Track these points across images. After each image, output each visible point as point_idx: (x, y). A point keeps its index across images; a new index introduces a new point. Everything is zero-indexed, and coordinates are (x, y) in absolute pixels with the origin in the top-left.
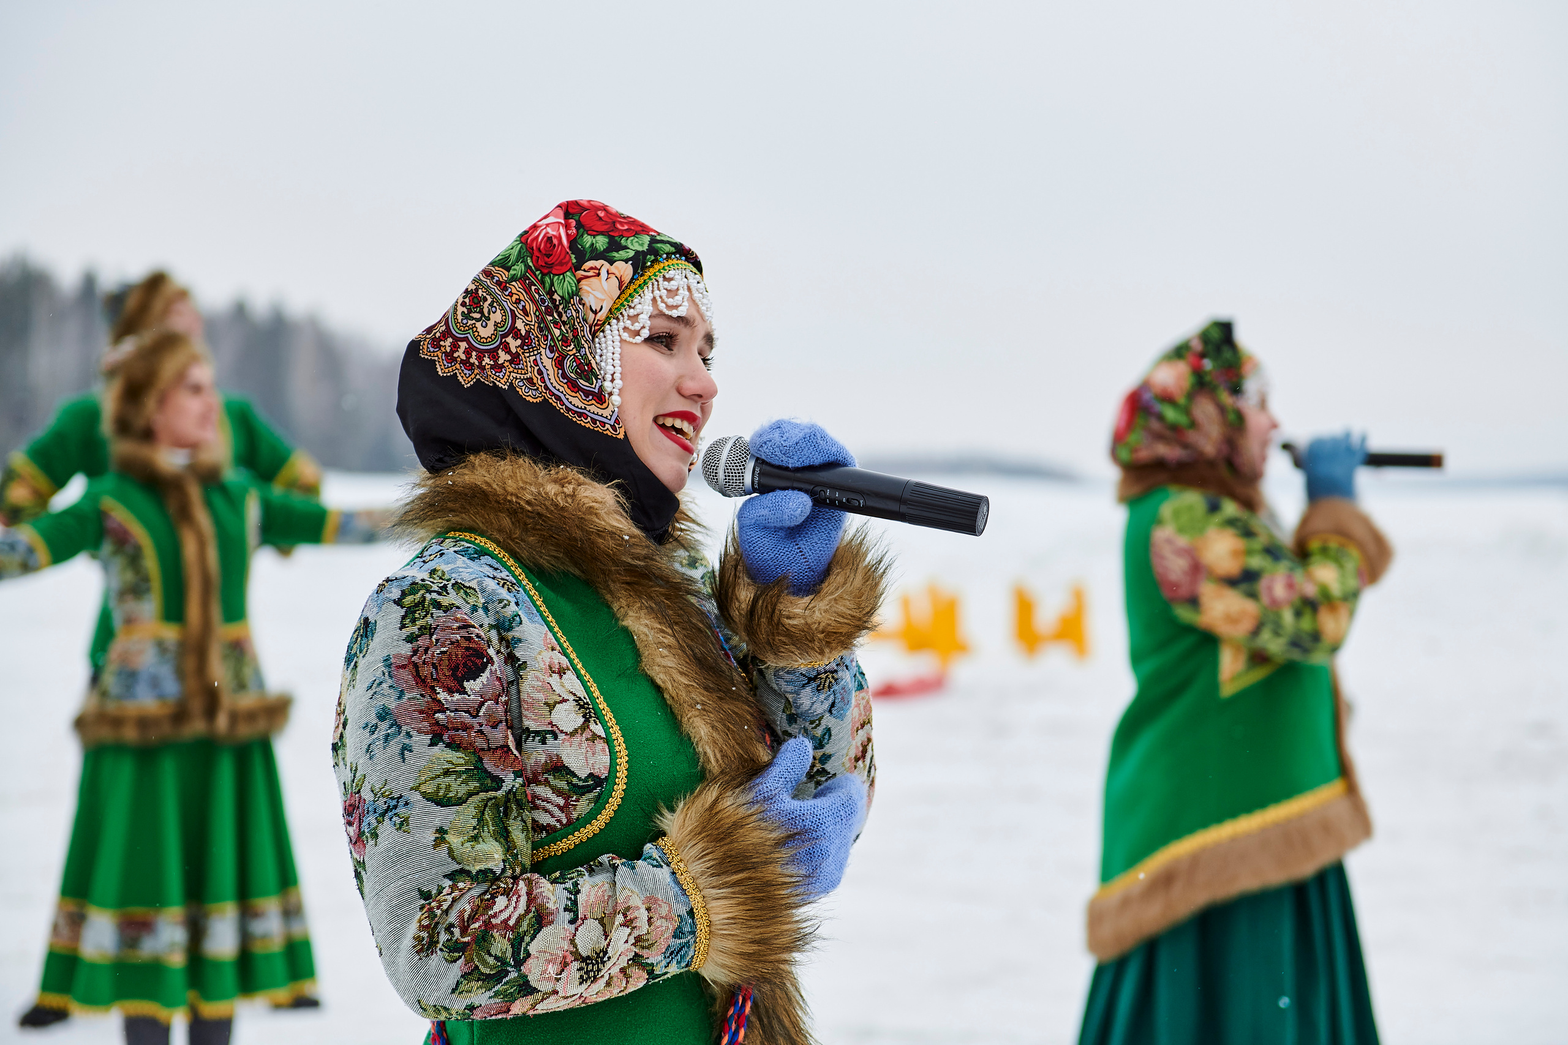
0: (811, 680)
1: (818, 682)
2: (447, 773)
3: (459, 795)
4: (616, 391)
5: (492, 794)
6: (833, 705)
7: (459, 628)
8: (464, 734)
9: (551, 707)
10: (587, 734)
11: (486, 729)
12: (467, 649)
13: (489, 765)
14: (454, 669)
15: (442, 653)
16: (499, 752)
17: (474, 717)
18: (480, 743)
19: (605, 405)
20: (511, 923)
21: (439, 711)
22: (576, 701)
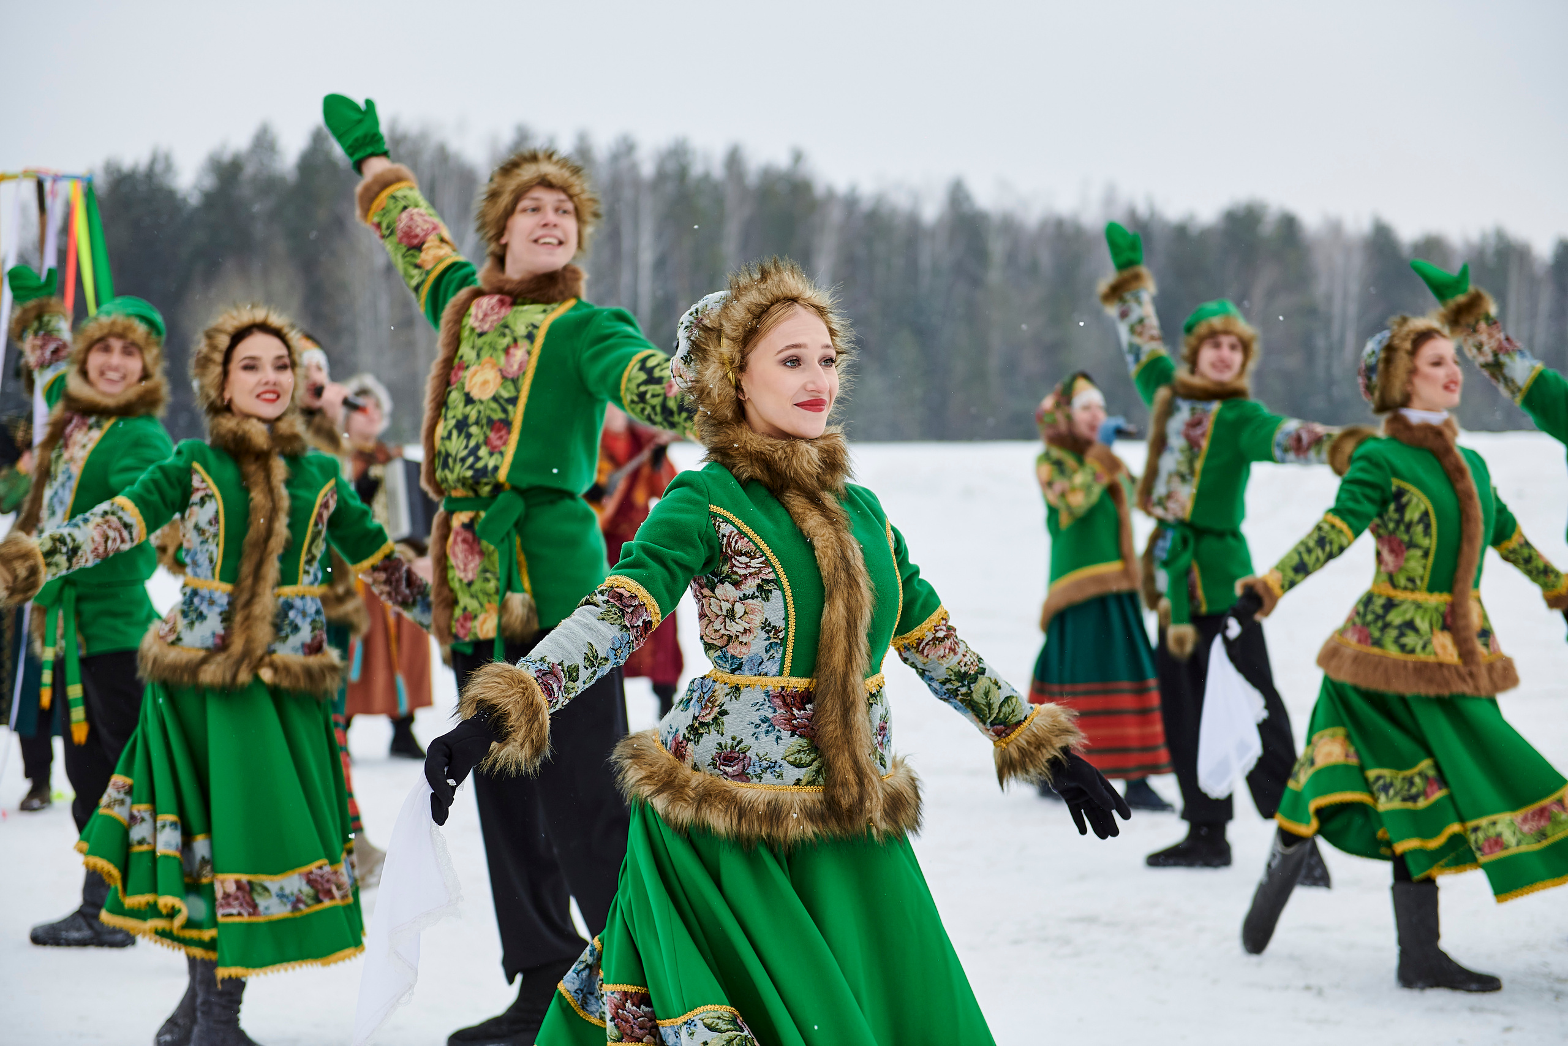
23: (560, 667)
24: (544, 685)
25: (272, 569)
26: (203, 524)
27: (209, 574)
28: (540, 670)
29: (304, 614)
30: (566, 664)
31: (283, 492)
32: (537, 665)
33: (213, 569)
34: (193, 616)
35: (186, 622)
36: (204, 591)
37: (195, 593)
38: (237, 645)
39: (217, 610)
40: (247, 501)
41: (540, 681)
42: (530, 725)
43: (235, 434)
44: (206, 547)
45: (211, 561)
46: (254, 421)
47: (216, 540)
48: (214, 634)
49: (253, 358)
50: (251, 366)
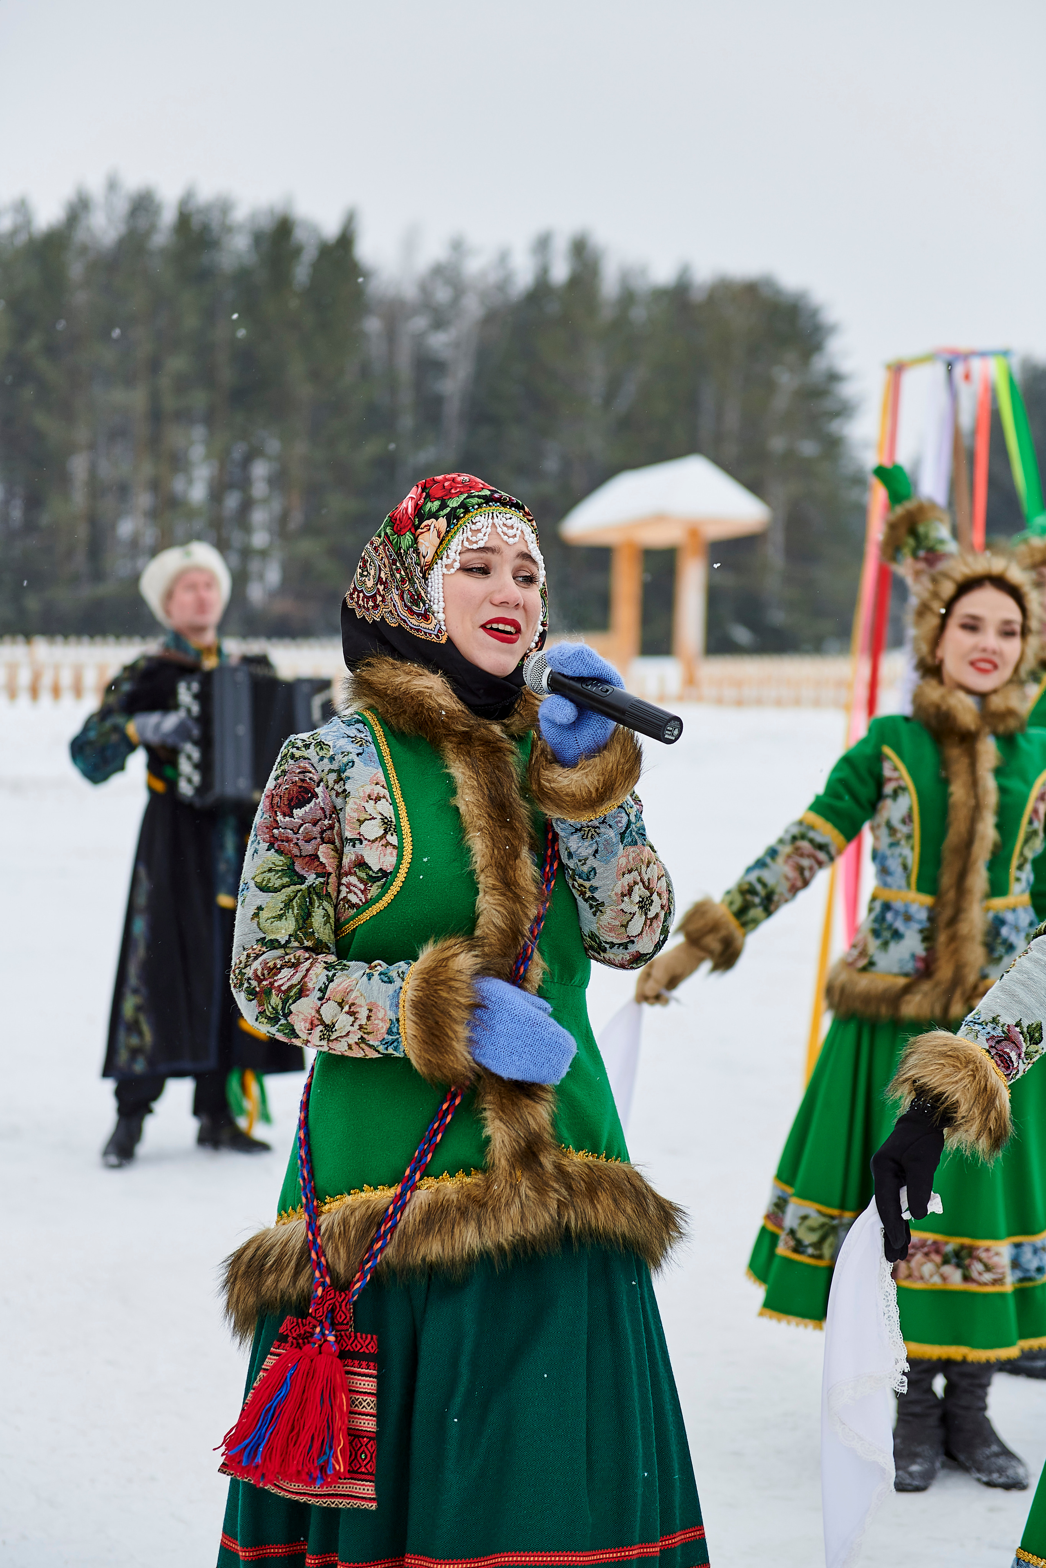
0: (577, 830)
1: (582, 832)
2: (270, 870)
3: (275, 886)
4: (441, 610)
5: (298, 887)
6: (596, 851)
7: (299, 773)
8: (286, 844)
9: (361, 822)
10: (384, 842)
11: (301, 843)
12: (300, 787)
13: (298, 868)
14: (290, 800)
15: (286, 789)
16: (307, 859)
17: (295, 834)
18: (296, 851)
19: (430, 621)
20: (283, 988)
21: (276, 828)
22: (382, 819)
23: (1018, 1029)
24: (1000, 1056)
25: (979, 879)
26: (896, 823)
27: (903, 883)
28: (993, 1037)
29: (1017, 928)
30: (1025, 1023)
31: (989, 783)
32: (989, 1028)
33: (908, 878)
34: (887, 934)
35: (878, 942)
36: (898, 905)
37: (887, 907)
38: (945, 972)
39: (916, 926)
40: (945, 796)
41: (993, 1052)
42: (985, 1115)
43: (938, 707)
44: (897, 851)
45: (905, 867)
46: (961, 695)
47: (911, 842)
48: (914, 957)
49: (975, 618)
50: (972, 626)
